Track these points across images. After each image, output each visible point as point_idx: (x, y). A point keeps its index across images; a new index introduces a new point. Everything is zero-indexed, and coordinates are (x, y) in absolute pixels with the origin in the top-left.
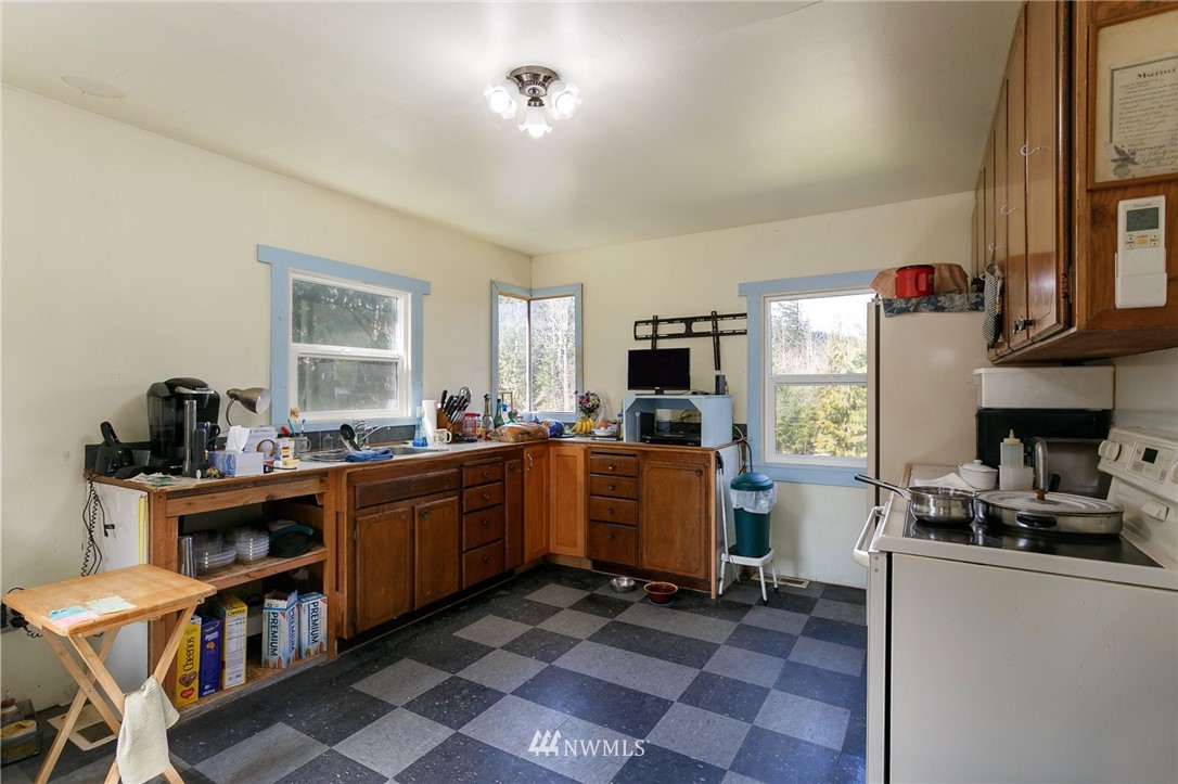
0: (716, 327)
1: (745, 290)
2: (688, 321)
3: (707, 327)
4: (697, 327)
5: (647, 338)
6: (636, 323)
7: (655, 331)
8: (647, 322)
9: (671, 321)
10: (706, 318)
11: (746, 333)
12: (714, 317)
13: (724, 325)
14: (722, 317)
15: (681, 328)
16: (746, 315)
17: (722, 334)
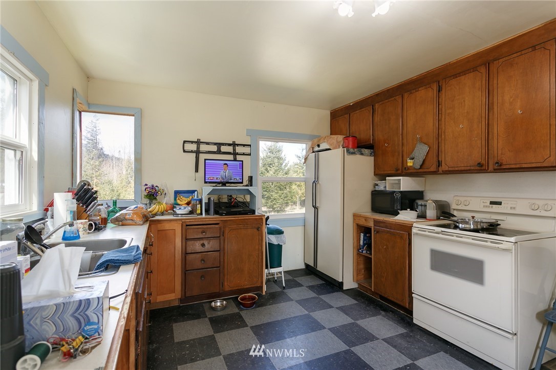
0: (234, 150)
1: (250, 133)
2: (219, 145)
3: (230, 149)
4: (223, 149)
5: (192, 152)
6: (185, 142)
7: (198, 148)
8: (192, 142)
9: (208, 143)
10: (229, 145)
11: (250, 155)
12: (234, 145)
13: (239, 150)
14: (238, 145)
15: (215, 148)
16: (250, 145)
17: (238, 154)
